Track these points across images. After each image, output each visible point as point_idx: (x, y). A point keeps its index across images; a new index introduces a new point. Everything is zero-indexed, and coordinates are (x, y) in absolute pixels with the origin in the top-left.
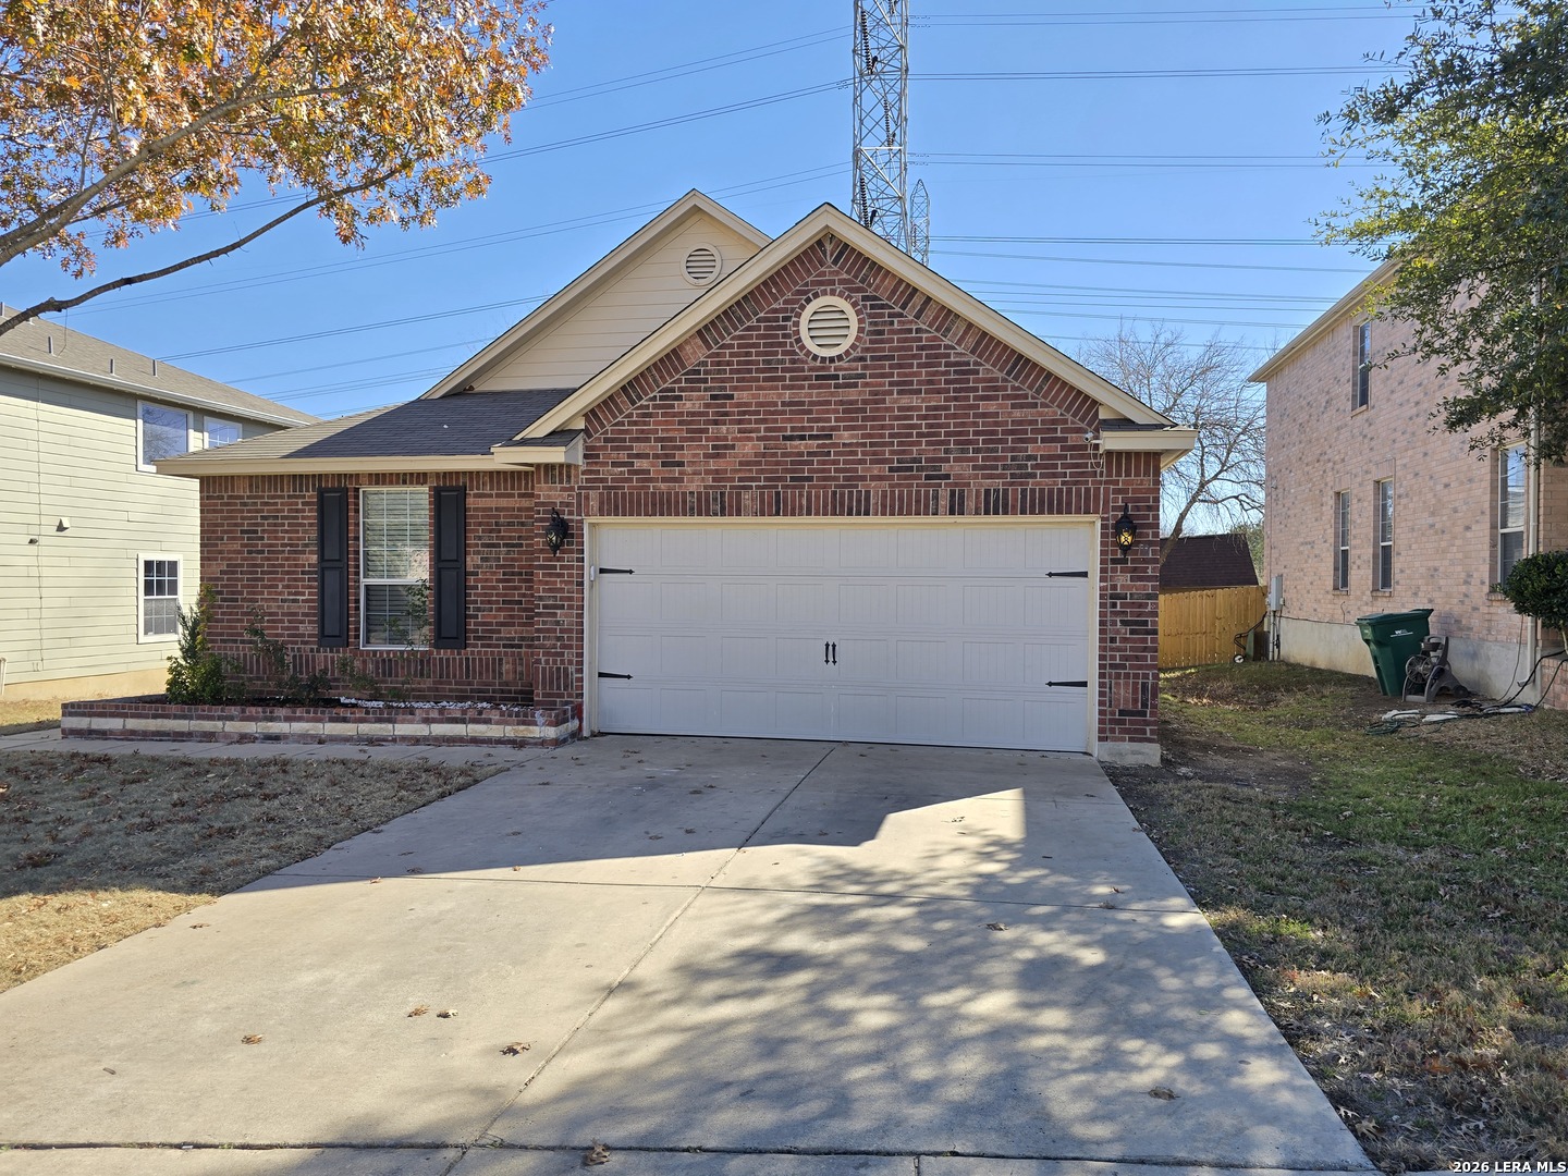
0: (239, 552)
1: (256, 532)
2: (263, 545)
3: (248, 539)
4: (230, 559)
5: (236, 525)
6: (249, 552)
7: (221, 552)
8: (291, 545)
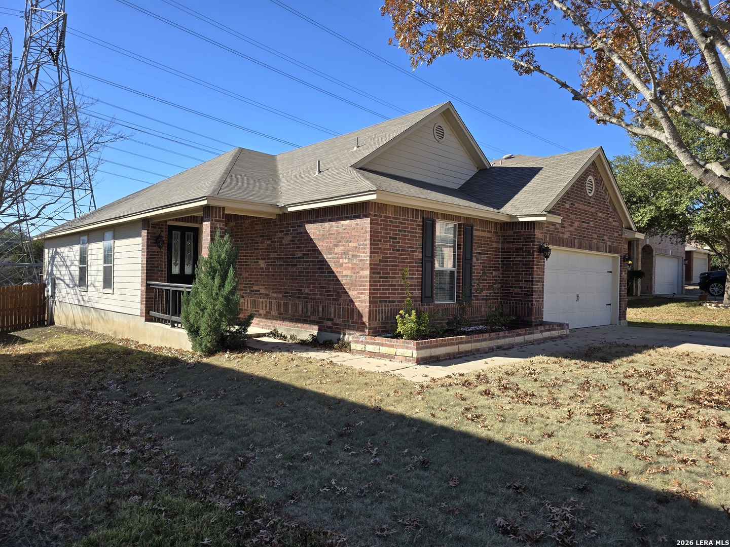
0: (389, 250)
1: (396, 239)
2: (399, 246)
3: (393, 242)
4: (384, 253)
5: (388, 233)
6: (393, 250)
7: (380, 249)
8: (411, 247)
